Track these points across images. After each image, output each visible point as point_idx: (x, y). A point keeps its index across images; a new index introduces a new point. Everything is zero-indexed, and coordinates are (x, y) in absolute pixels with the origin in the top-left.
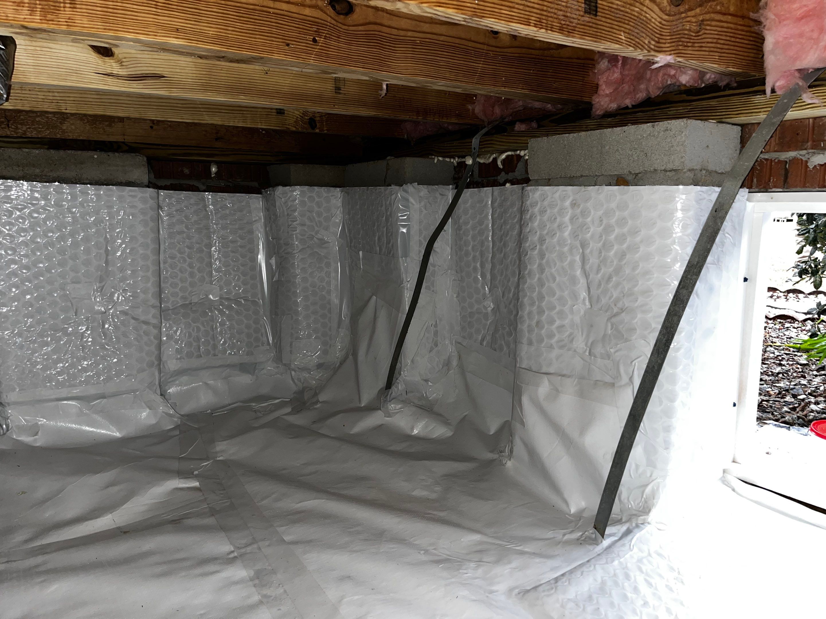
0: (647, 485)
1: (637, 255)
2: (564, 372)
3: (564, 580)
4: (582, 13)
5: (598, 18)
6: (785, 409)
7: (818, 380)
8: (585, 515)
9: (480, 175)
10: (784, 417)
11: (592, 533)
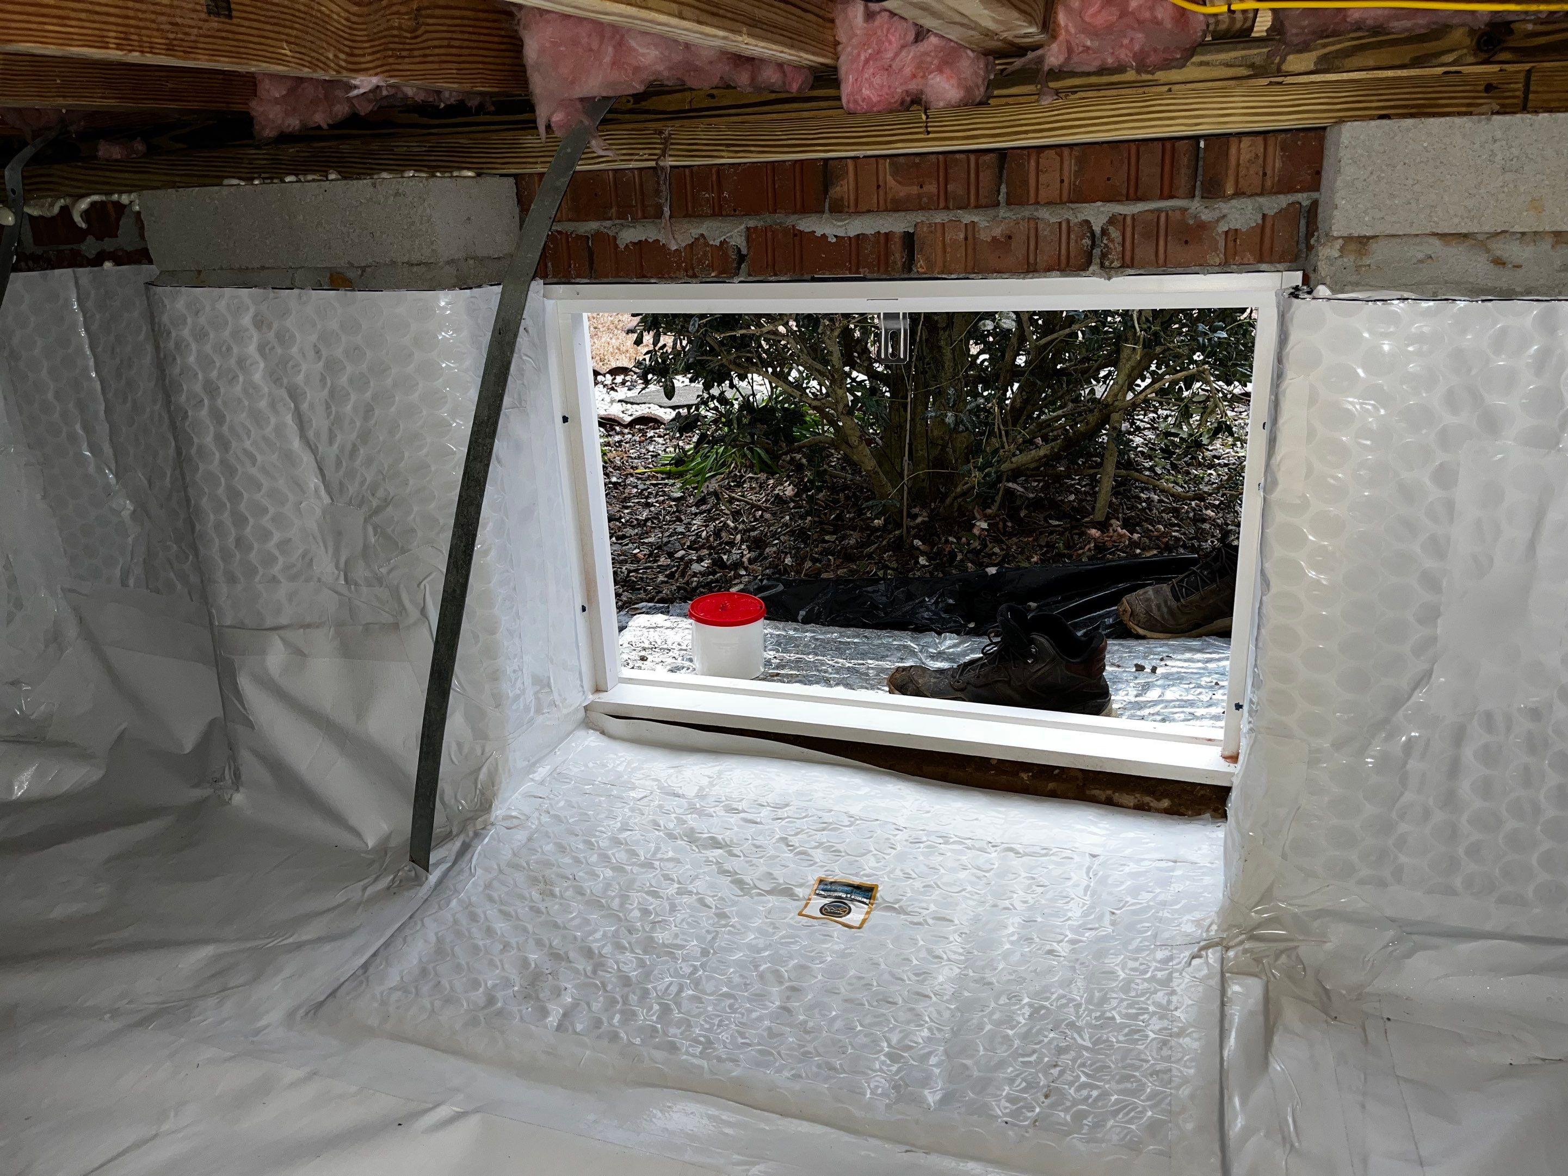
0: (480, 768)
1: (393, 409)
2: (308, 620)
3: (378, 961)
4: (203, 16)
5: (235, 21)
6: (661, 578)
7: (698, 522)
8: (393, 843)
9: (37, 241)
10: (661, 592)
11: (410, 871)
